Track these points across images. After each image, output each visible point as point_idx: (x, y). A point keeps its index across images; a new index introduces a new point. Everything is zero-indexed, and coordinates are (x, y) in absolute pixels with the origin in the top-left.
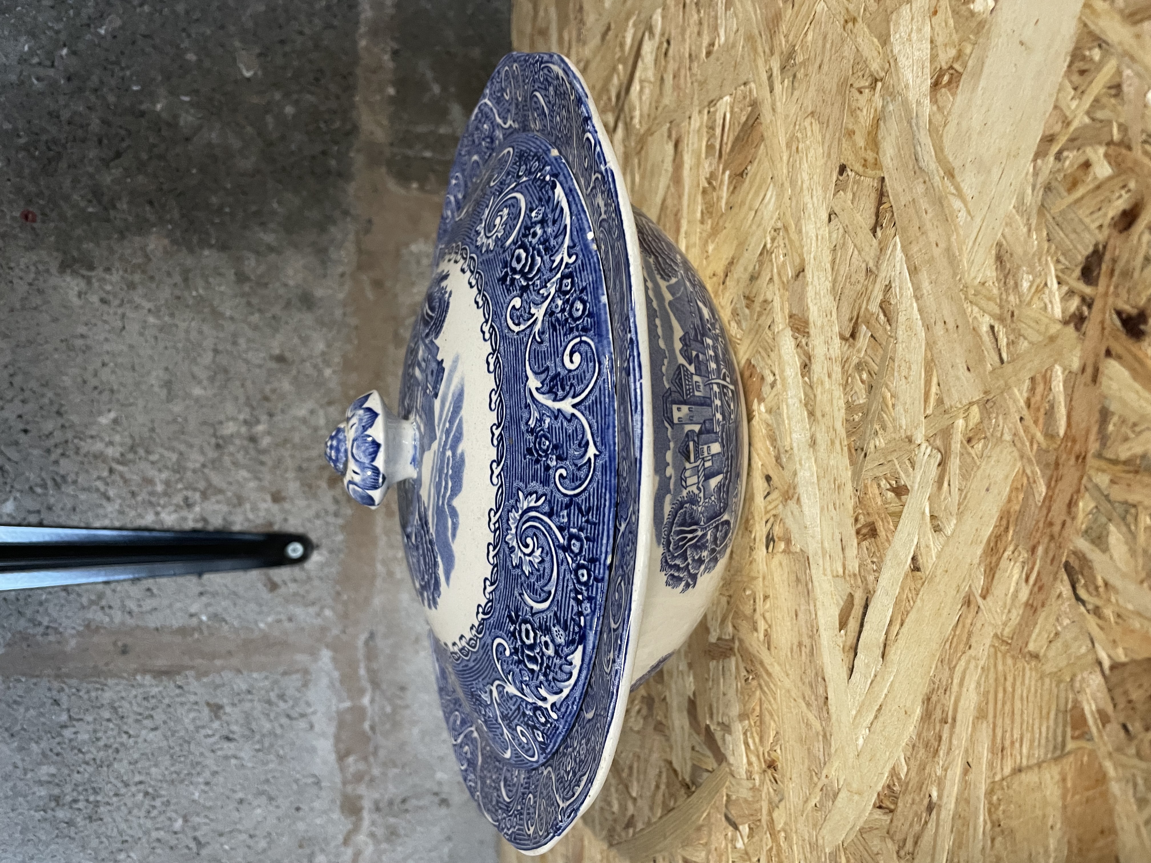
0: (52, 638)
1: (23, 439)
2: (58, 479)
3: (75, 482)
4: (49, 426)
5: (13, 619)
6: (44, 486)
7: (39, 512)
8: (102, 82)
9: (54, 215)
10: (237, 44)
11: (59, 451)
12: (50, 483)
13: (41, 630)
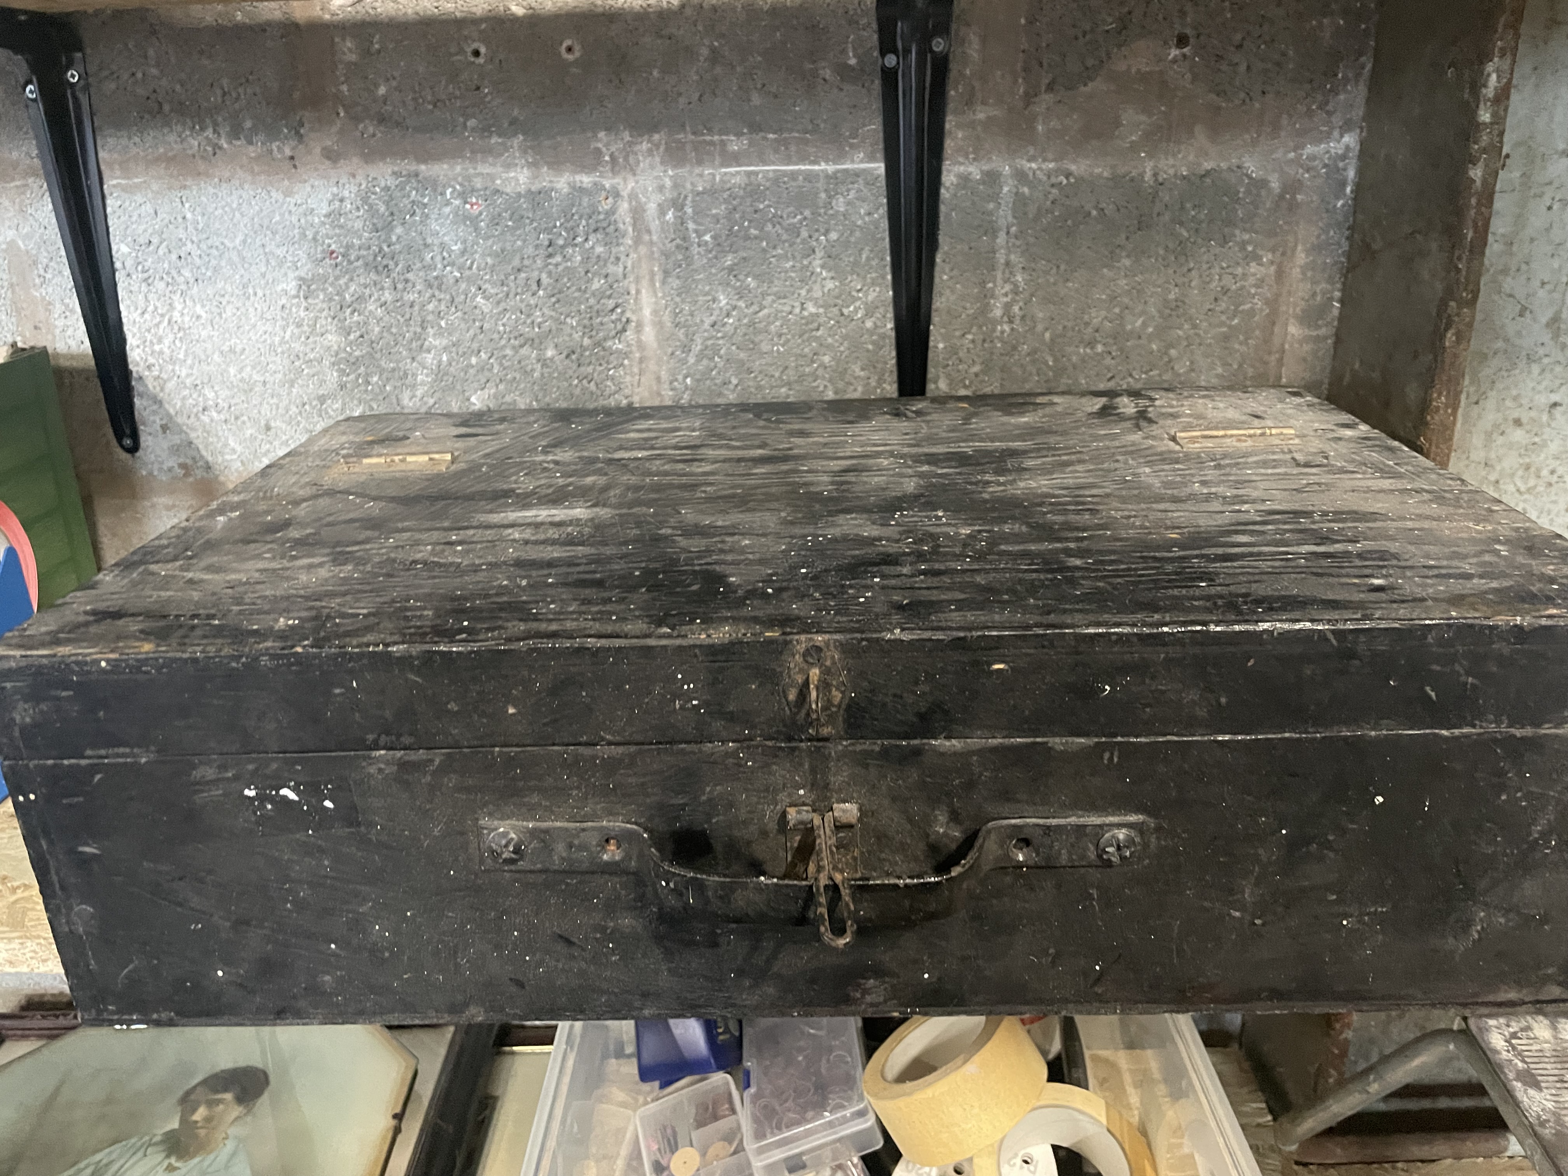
0: (37, 281)
1: (174, 257)
2: (150, 281)
3: (149, 291)
4: (186, 273)
5: (45, 254)
6: (143, 272)
7: (124, 268)
8: (440, 300)
9: (337, 272)
10: (493, 391)
11: (170, 280)
12: (146, 275)
13: (42, 272)
